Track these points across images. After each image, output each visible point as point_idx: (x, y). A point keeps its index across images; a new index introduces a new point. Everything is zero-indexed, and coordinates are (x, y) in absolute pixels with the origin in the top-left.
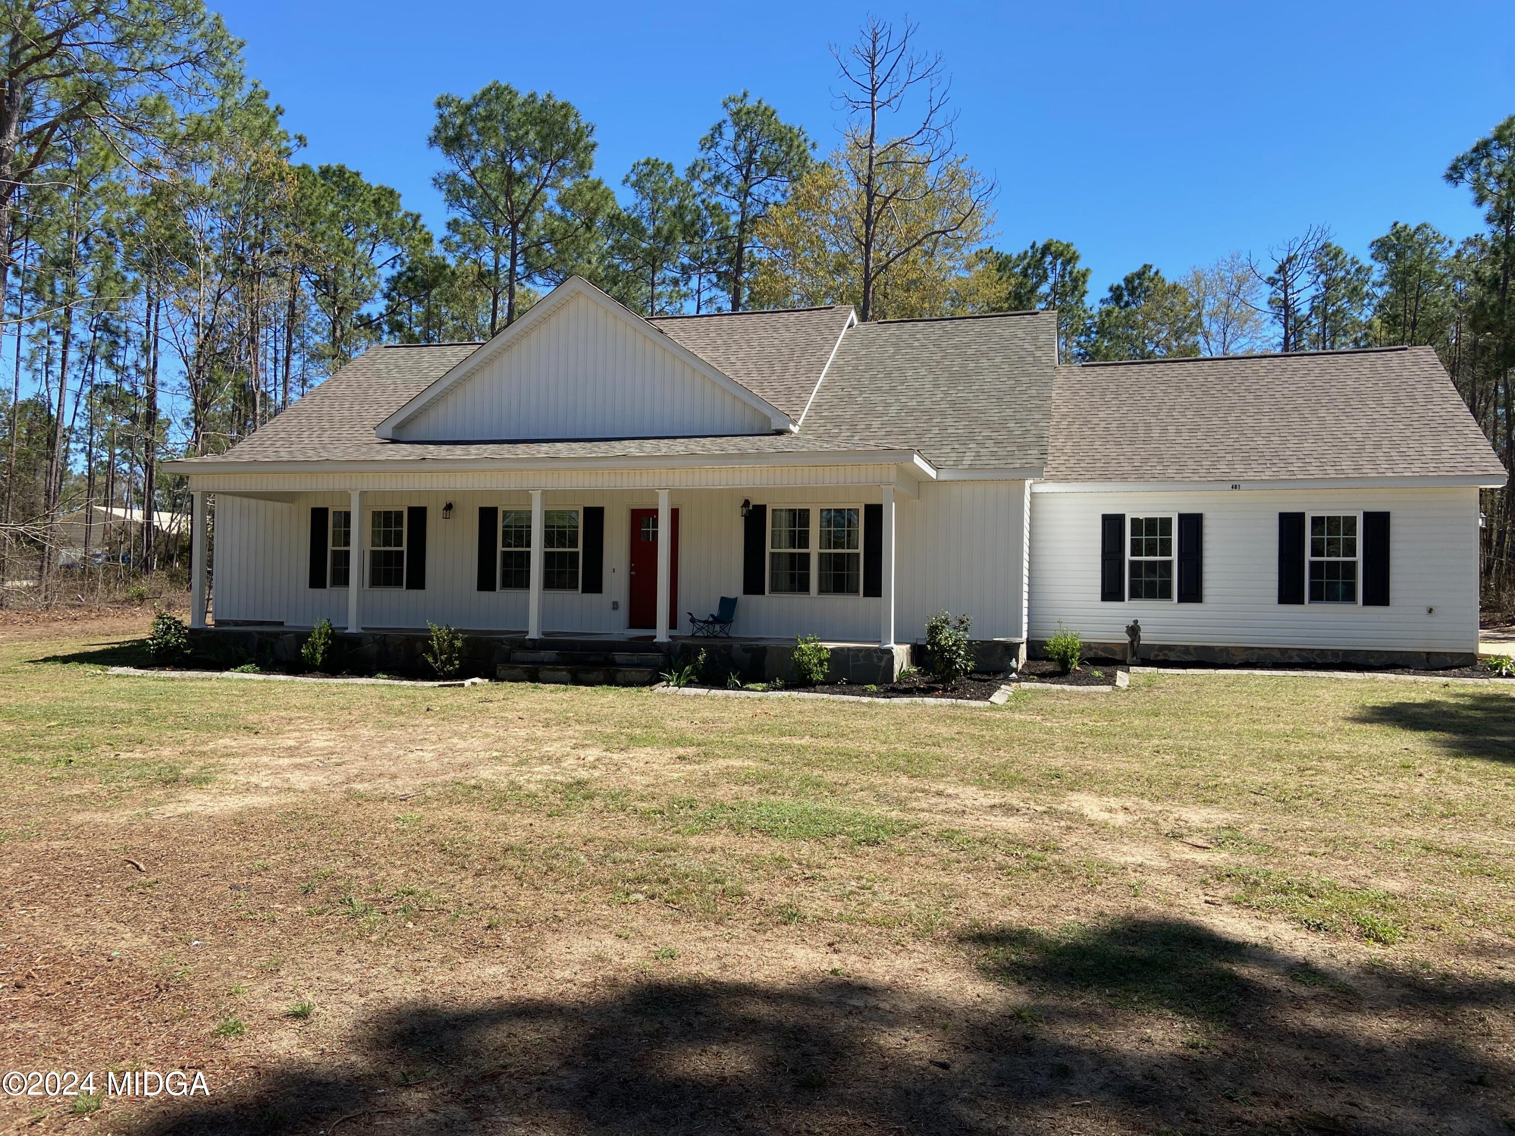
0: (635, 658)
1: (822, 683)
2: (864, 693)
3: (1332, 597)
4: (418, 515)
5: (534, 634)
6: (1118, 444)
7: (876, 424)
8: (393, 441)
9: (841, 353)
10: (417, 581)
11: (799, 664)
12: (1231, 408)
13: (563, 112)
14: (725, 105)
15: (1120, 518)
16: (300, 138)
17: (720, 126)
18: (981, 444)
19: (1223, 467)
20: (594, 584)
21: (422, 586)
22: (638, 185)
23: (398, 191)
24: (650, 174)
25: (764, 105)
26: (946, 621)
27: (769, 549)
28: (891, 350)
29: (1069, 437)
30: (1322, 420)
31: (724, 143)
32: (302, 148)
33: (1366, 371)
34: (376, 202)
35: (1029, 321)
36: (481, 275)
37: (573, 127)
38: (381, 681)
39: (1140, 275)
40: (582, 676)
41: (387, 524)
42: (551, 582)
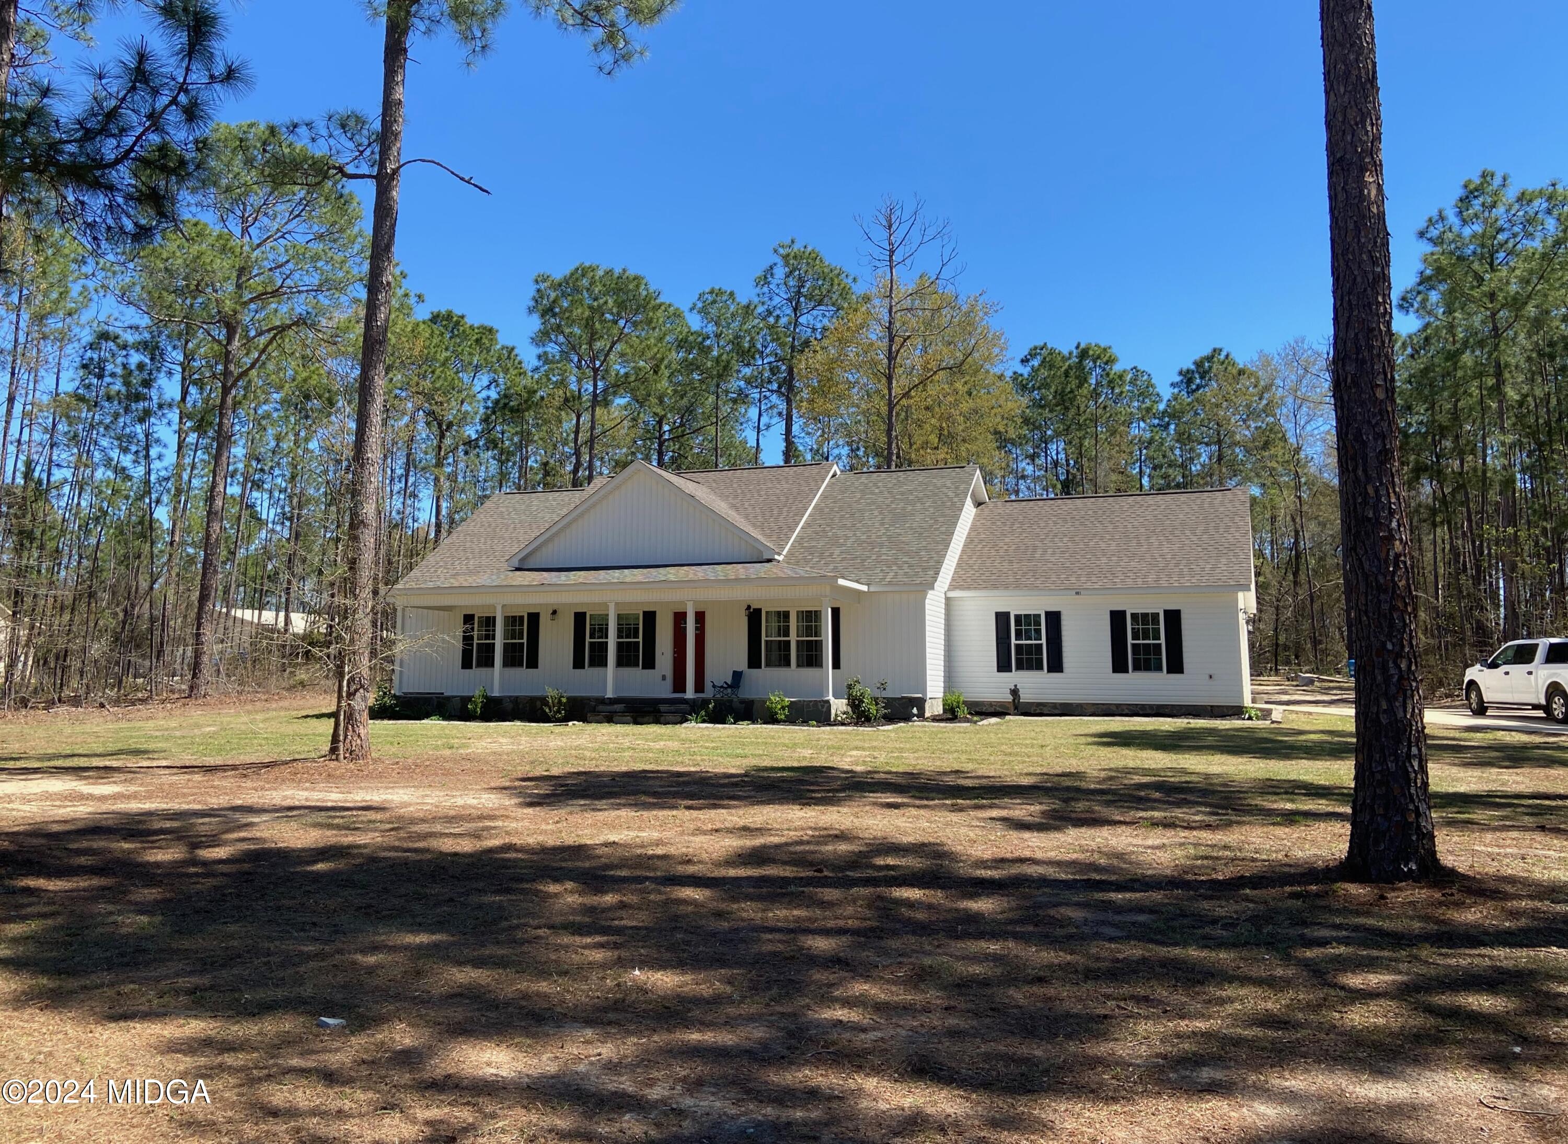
0: (672, 708)
1: (785, 721)
2: (809, 725)
3: (1147, 668)
4: (534, 618)
5: (610, 694)
6: (1011, 562)
7: (837, 552)
8: (518, 569)
9: (824, 497)
10: (533, 663)
11: (769, 709)
12: (1095, 535)
13: (635, 283)
14: (775, 251)
15: (1007, 615)
16: (419, 297)
17: (771, 268)
18: (900, 568)
19: (1073, 579)
20: (650, 663)
21: (536, 667)
22: (704, 311)
23: (495, 327)
24: (714, 302)
25: (809, 249)
26: (858, 682)
27: (764, 638)
28: (858, 495)
29: (980, 557)
30: (1150, 544)
31: (775, 282)
32: (421, 304)
33: (1196, 508)
34: (478, 341)
35: (958, 473)
36: (566, 400)
37: (644, 293)
38: (518, 723)
39: (1210, 359)
40: (640, 720)
41: (514, 624)
42: (620, 663)
